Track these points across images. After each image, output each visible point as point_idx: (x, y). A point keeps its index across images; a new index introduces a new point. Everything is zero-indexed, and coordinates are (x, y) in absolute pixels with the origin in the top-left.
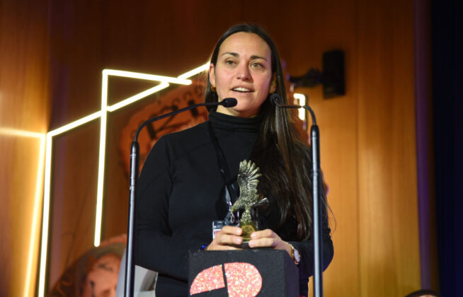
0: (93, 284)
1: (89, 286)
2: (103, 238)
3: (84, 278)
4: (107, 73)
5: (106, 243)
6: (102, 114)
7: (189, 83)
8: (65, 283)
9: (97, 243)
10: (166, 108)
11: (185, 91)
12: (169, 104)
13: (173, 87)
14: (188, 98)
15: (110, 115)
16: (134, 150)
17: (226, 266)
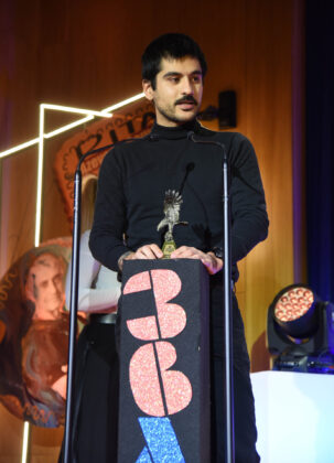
0: (34, 276)
1: (31, 278)
2: (41, 241)
3: (27, 272)
4: (43, 107)
5: (44, 244)
6: (40, 140)
7: (110, 116)
8: (12, 276)
9: (37, 244)
10: (93, 136)
11: (108, 122)
12: (94, 133)
13: (97, 119)
14: (110, 128)
15: (46, 141)
16: (77, 177)
17: (153, 271)
